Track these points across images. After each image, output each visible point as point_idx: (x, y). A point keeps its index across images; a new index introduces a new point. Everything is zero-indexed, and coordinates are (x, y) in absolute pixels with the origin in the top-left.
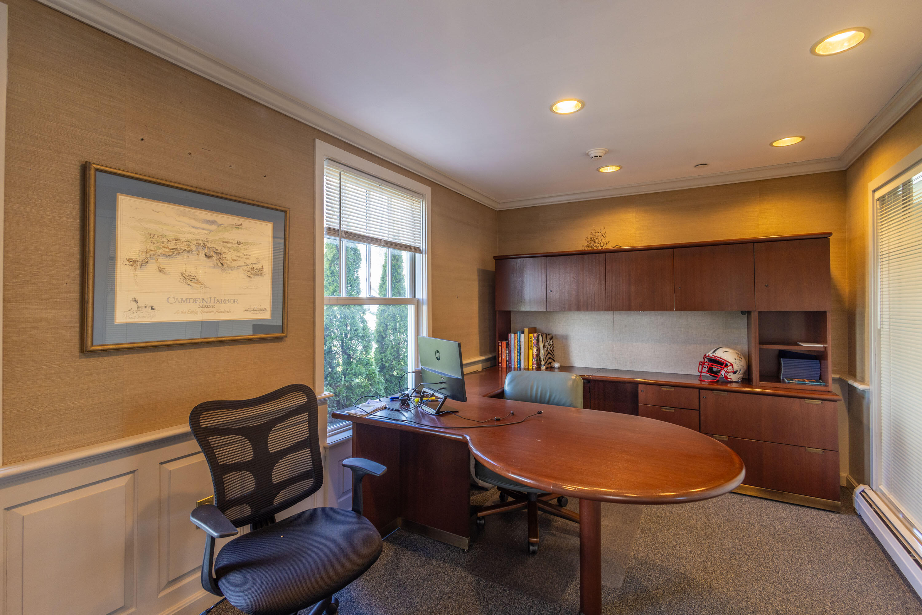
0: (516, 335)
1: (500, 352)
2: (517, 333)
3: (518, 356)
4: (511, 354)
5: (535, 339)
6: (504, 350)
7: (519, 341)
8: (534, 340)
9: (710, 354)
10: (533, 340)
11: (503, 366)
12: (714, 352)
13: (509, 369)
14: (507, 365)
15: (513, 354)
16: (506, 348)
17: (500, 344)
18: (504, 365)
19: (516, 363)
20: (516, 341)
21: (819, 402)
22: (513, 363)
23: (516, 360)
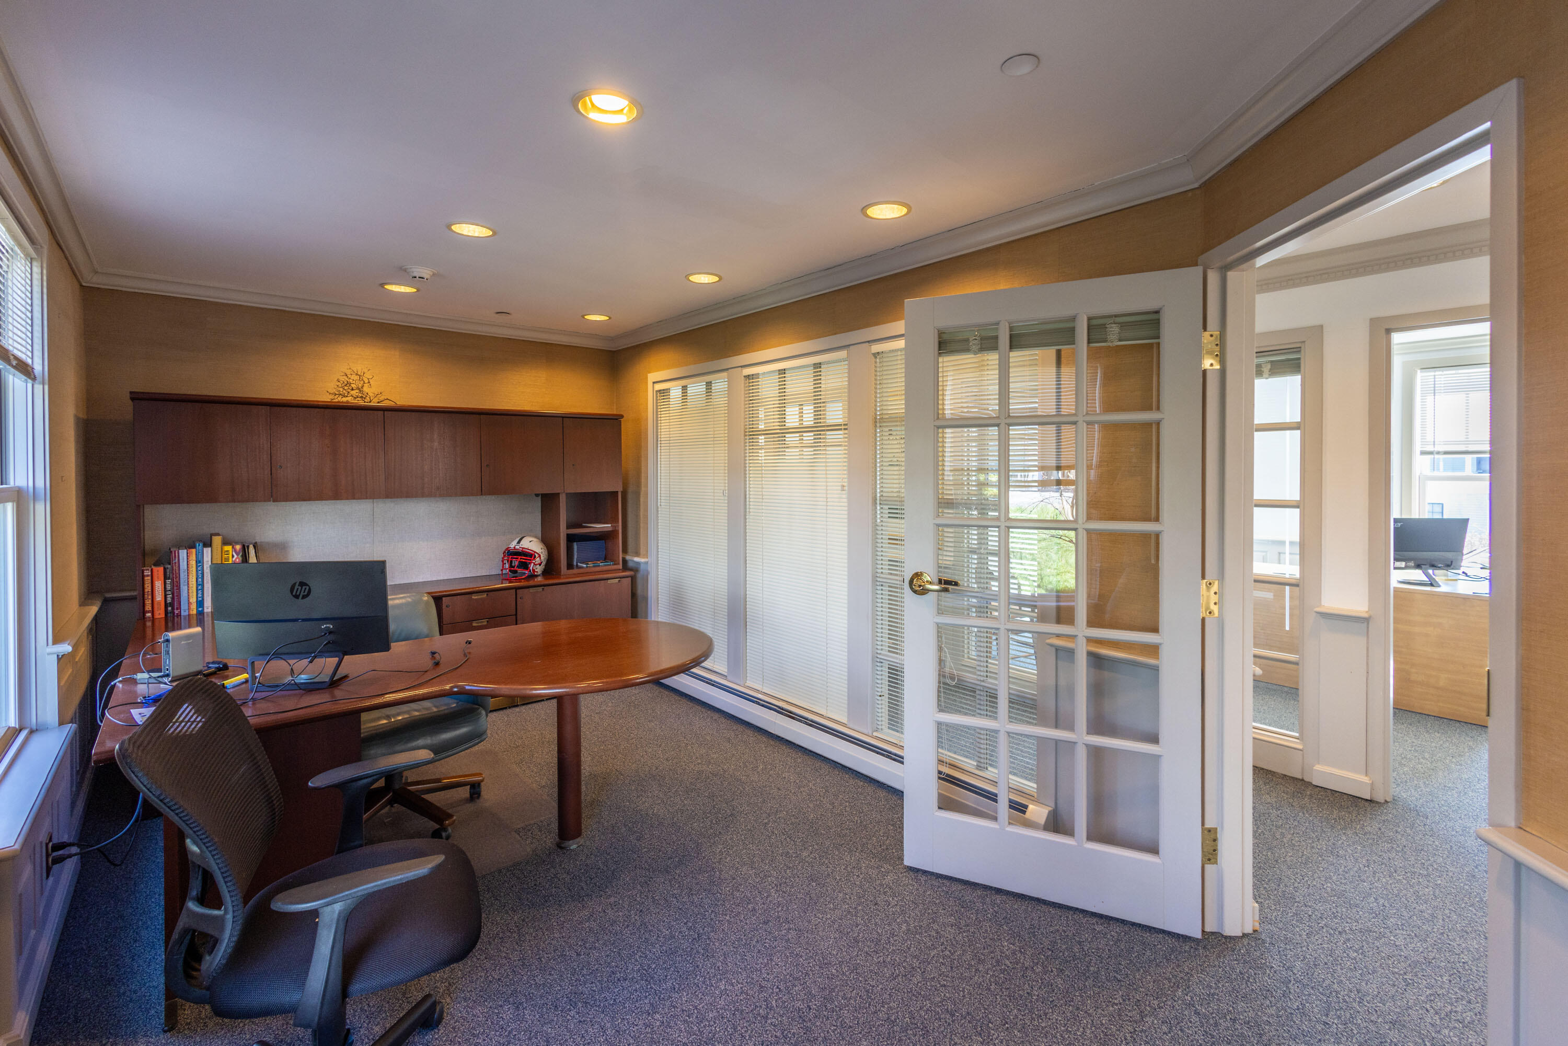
0: (194, 550)
1: (148, 588)
2: (194, 547)
3: (197, 590)
4: (179, 588)
5: (237, 555)
6: (159, 585)
7: (199, 562)
8: (235, 556)
9: (513, 545)
10: (233, 556)
11: (157, 616)
12: (519, 542)
13: (172, 620)
14: (166, 612)
15: (184, 589)
16: (166, 578)
17: (147, 573)
18: (160, 614)
19: (194, 606)
20: (193, 563)
21: (617, 580)
22: (184, 606)
23: (193, 600)
